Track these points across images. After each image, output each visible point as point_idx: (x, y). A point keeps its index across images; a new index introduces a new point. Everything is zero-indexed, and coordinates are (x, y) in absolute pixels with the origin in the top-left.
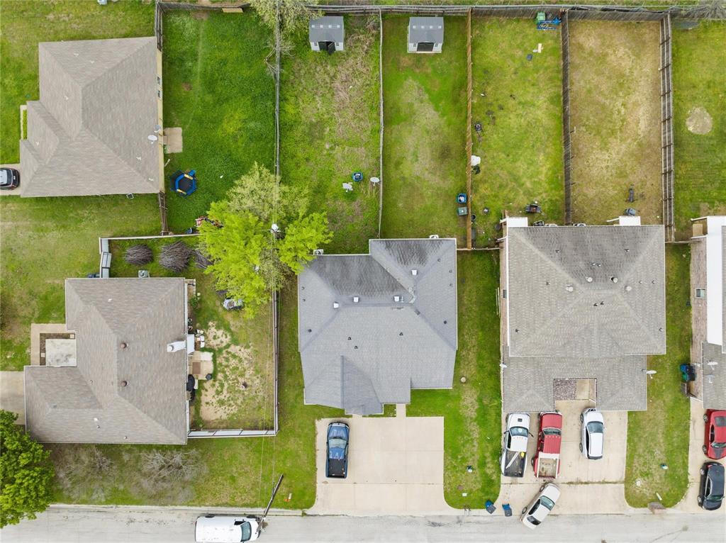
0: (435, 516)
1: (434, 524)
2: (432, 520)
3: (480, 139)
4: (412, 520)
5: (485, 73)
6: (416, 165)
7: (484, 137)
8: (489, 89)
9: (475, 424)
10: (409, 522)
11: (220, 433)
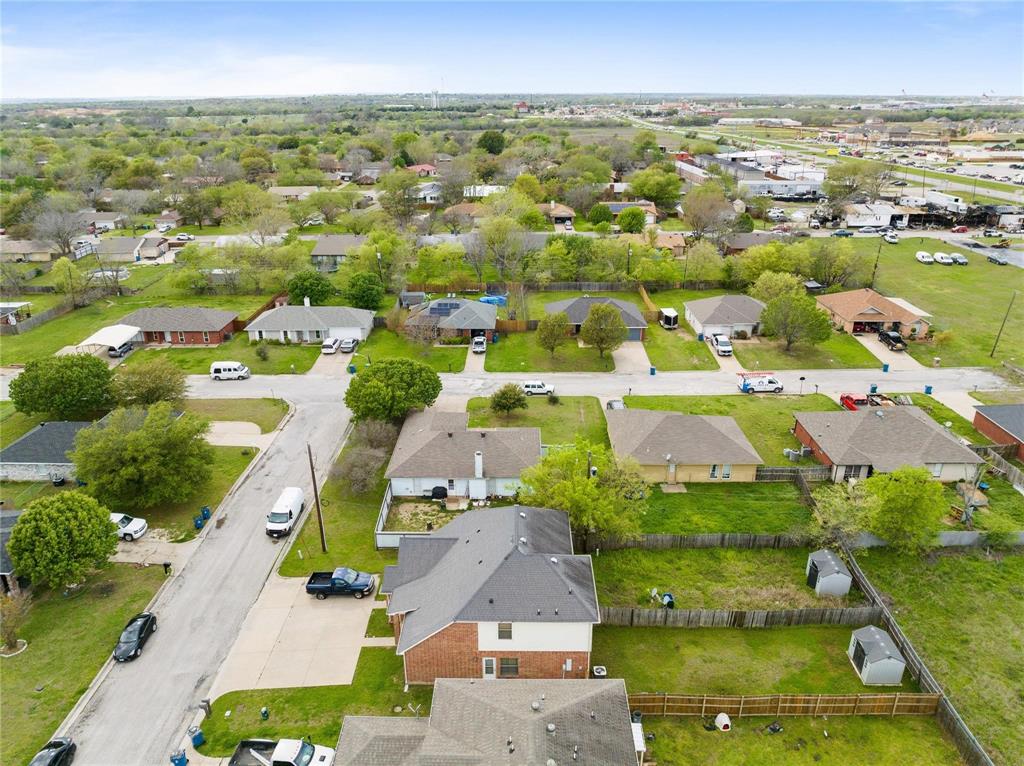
0: (211, 683)
1: (201, 681)
2: (208, 679)
3: (758, 731)
4: (219, 659)
5: (862, 737)
6: (699, 661)
7: (763, 737)
8: (837, 743)
9: (330, 723)
10: (218, 654)
11: (385, 511)
